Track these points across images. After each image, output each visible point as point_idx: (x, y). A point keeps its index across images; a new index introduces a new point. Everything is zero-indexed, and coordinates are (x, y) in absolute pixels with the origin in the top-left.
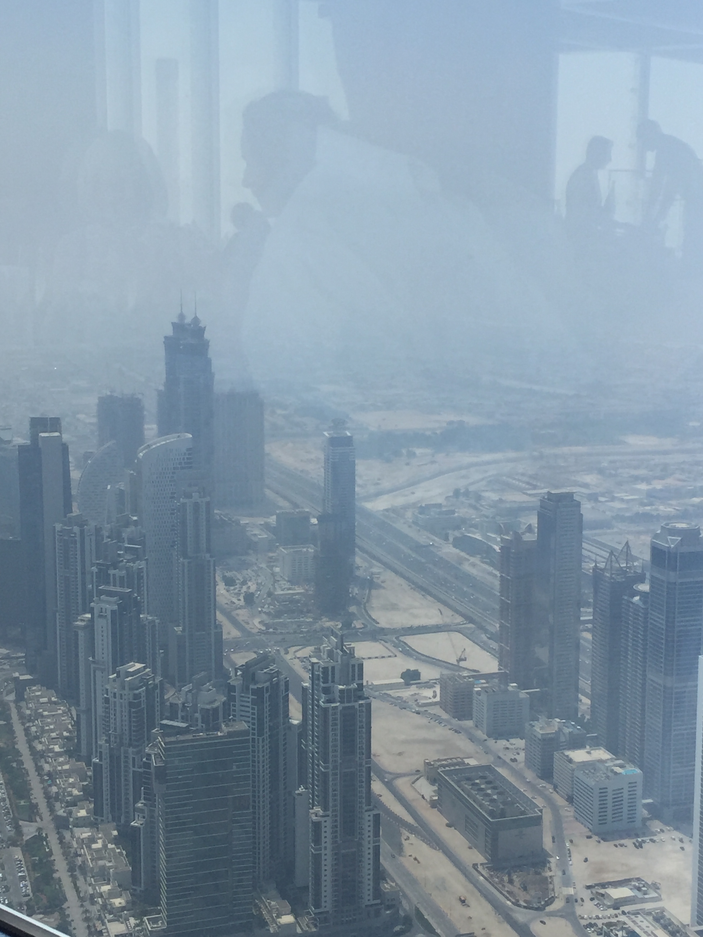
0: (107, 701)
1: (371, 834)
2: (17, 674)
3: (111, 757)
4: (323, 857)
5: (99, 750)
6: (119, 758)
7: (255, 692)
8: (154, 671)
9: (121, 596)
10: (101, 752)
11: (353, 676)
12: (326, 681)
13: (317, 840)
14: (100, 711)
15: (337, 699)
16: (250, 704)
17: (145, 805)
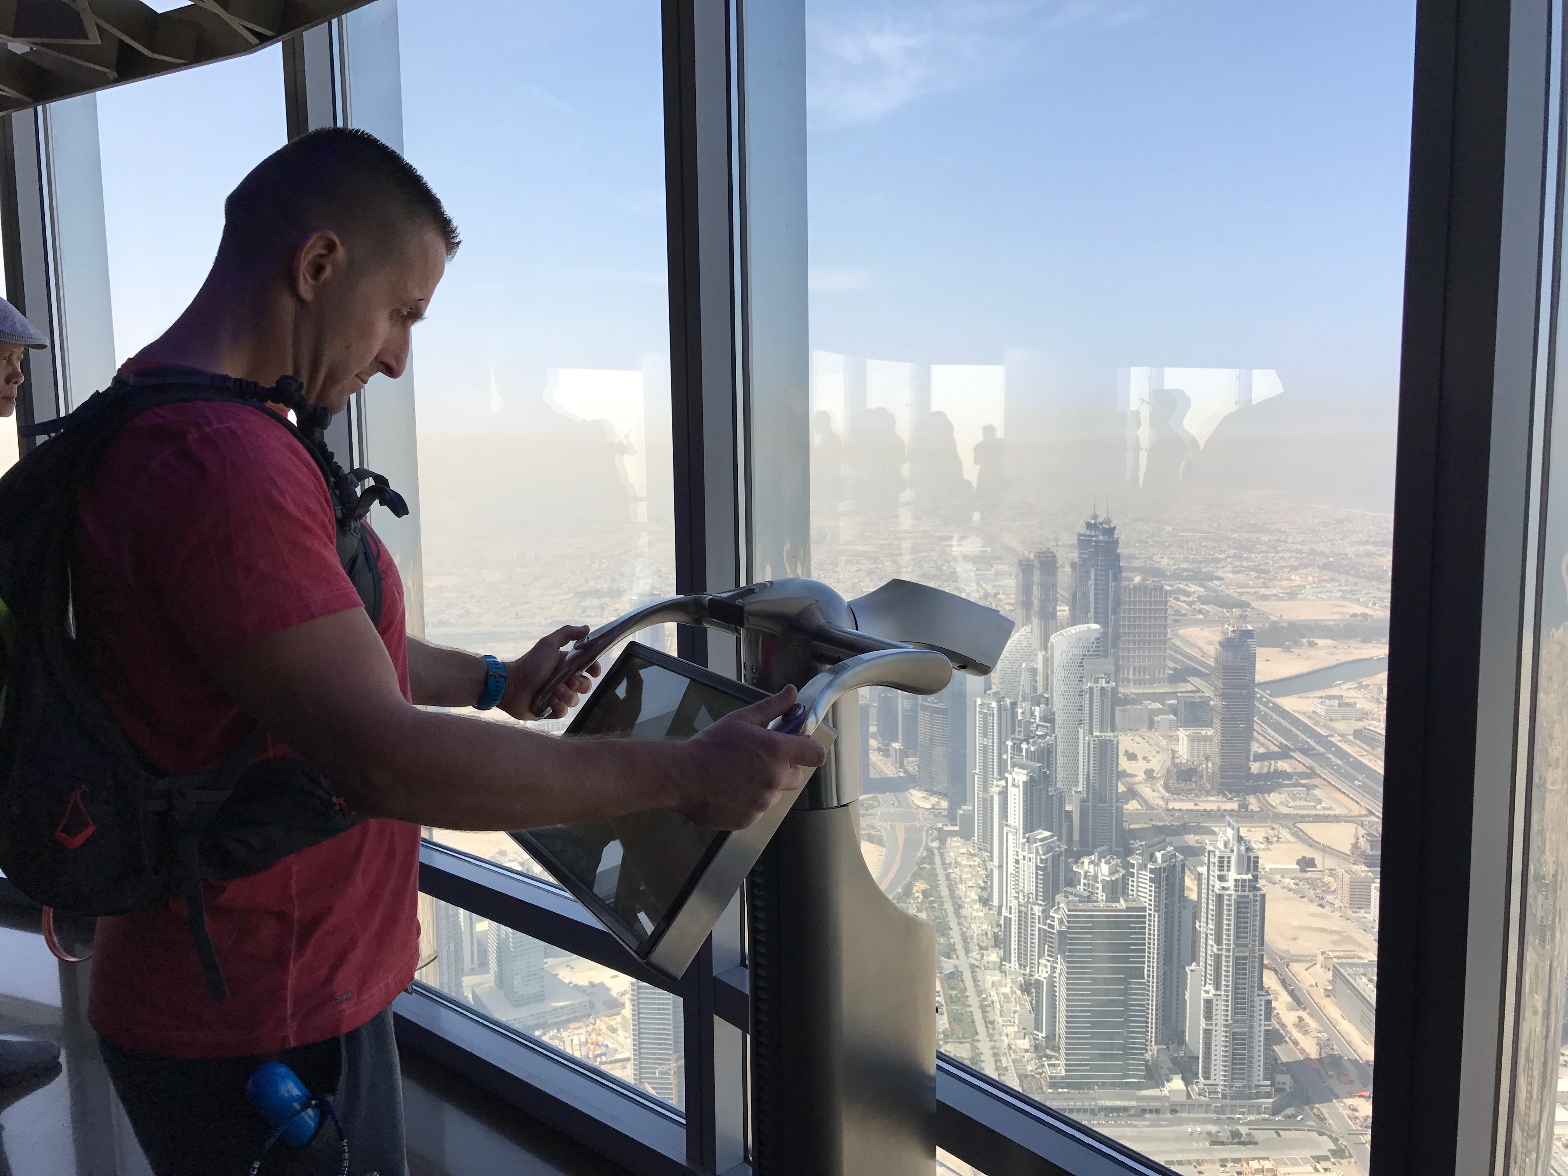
0: (1017, 862)
1: (1263, 1018)
2: (940, 825)
3: (1020, 912)
4: (1214, 1033)
5: (1009, 905)
6: (1026, 914)
7: (1152, 871)
8: (1060, 840)
9: (1033, 769)
10: (1010, 907)
11: (1249, 867)
12: (1221, 868)
13: (1208, 1016)
14: (1011, 869)
15: (1233, 888)
16: (1147, 882)
17: (1048, 961)
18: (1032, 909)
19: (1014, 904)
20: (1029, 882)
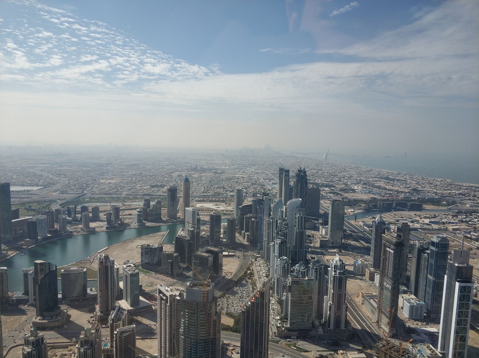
1: (345, 311)
2: (255, 255)
3: (277, 280)
4: (331, 315)
7: (315, 269)
8: (289, 259)
9: (282, 239)
11: (342, 268)
12: (335, 269)
13: (330, 310)
14: (275, 267)
15: (338, 274)
16: (314, 272)
17: (285, 294)
18: (281, 279)
19: (276, 277)
20: (280, 271)
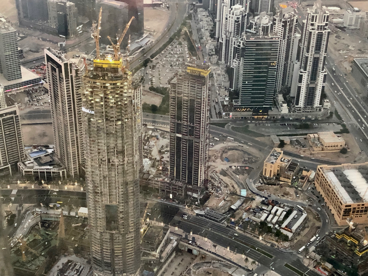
0: (227, 19)
1: (322, 81)
2: (194, 3)
3: (226, 40)
4: (302, 88)
5: (222, 37)
6: (229, 41)
7: (283, 22)
8: (246, 8)
11: (324, 20)
12: (312, 20)
13: (300, 80)
14: (224, 22)
15: (316, 28)
16: (281, 27)
17: (237, 60)
18: (232, 39)
19: (224, 36)
20: (231, 28)
